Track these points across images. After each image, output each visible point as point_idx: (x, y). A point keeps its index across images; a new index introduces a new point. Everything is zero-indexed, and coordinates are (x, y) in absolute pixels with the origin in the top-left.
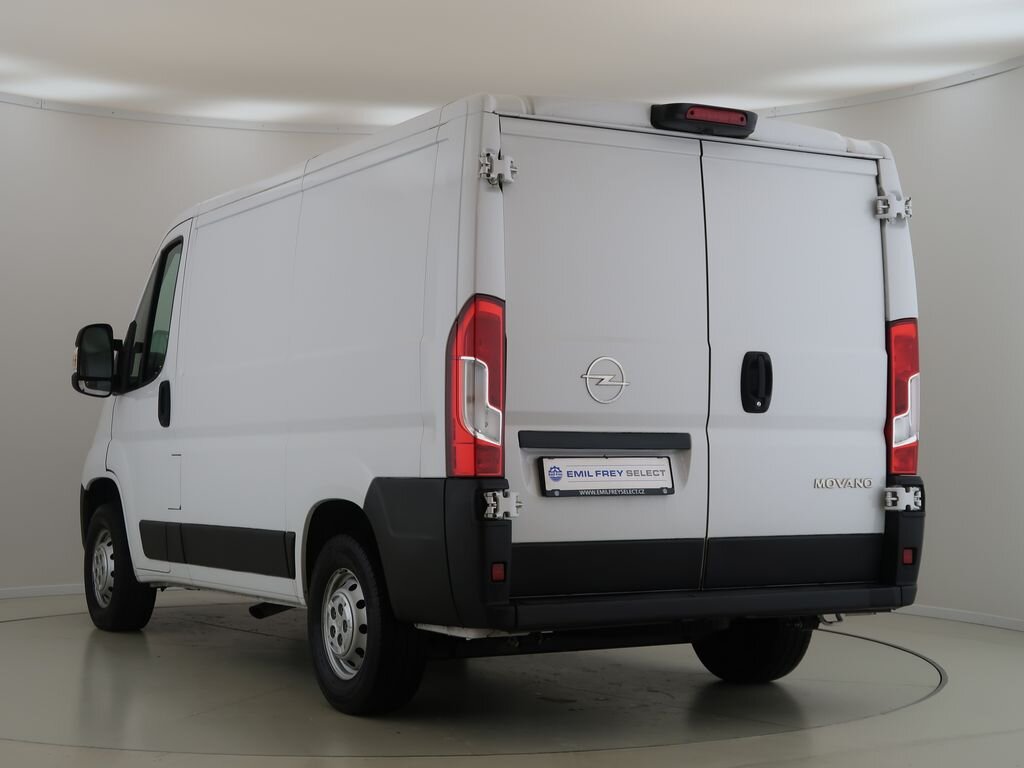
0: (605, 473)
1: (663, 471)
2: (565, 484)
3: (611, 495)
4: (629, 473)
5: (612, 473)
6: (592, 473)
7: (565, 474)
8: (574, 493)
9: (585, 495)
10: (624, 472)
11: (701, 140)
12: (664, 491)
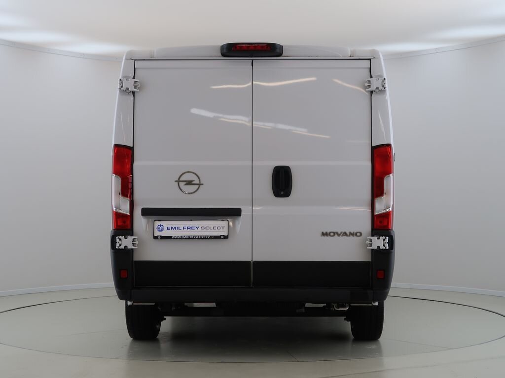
0: (189, 228)
1: (223, 227)
2: (165, 233)
3: (190, 238)
4: (203, 228)
5: (193, 228)
6: (181, 228)
7: (165, 228)
8: (170, 238)
9: (175, 239)
10: (200, 228)
11: (252, 60)
12: (222, 237)
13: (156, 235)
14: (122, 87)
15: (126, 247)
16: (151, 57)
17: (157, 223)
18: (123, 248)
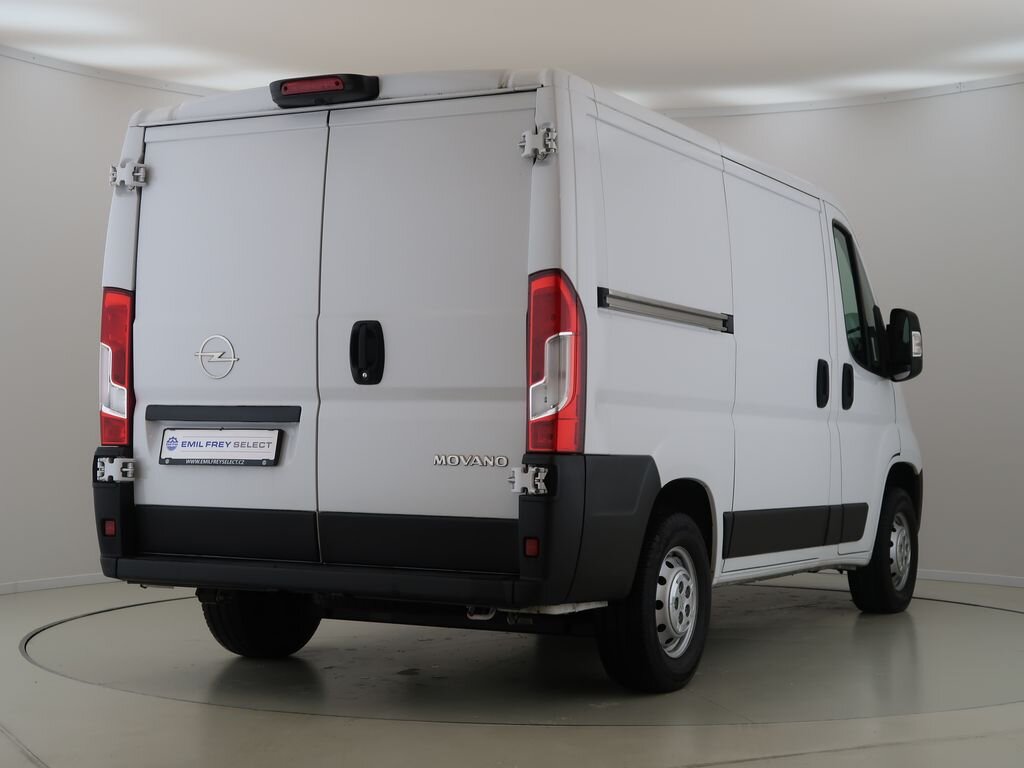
0: (214, 444)
1: (269, 443)
3: (214, 464)
4: (236, 445)
5: (220, 445)
6: (203, 444)
7: (180, 444)
8: (181, 462)
9: (190, 464)
10: (232, 444)
11: (329, 111)
12: (264, 463)
13: (163, 457)
14: (115, 179)
15: (111, 477)
16: (172, 120)
17: (169, 434)
18: (107, 479)
